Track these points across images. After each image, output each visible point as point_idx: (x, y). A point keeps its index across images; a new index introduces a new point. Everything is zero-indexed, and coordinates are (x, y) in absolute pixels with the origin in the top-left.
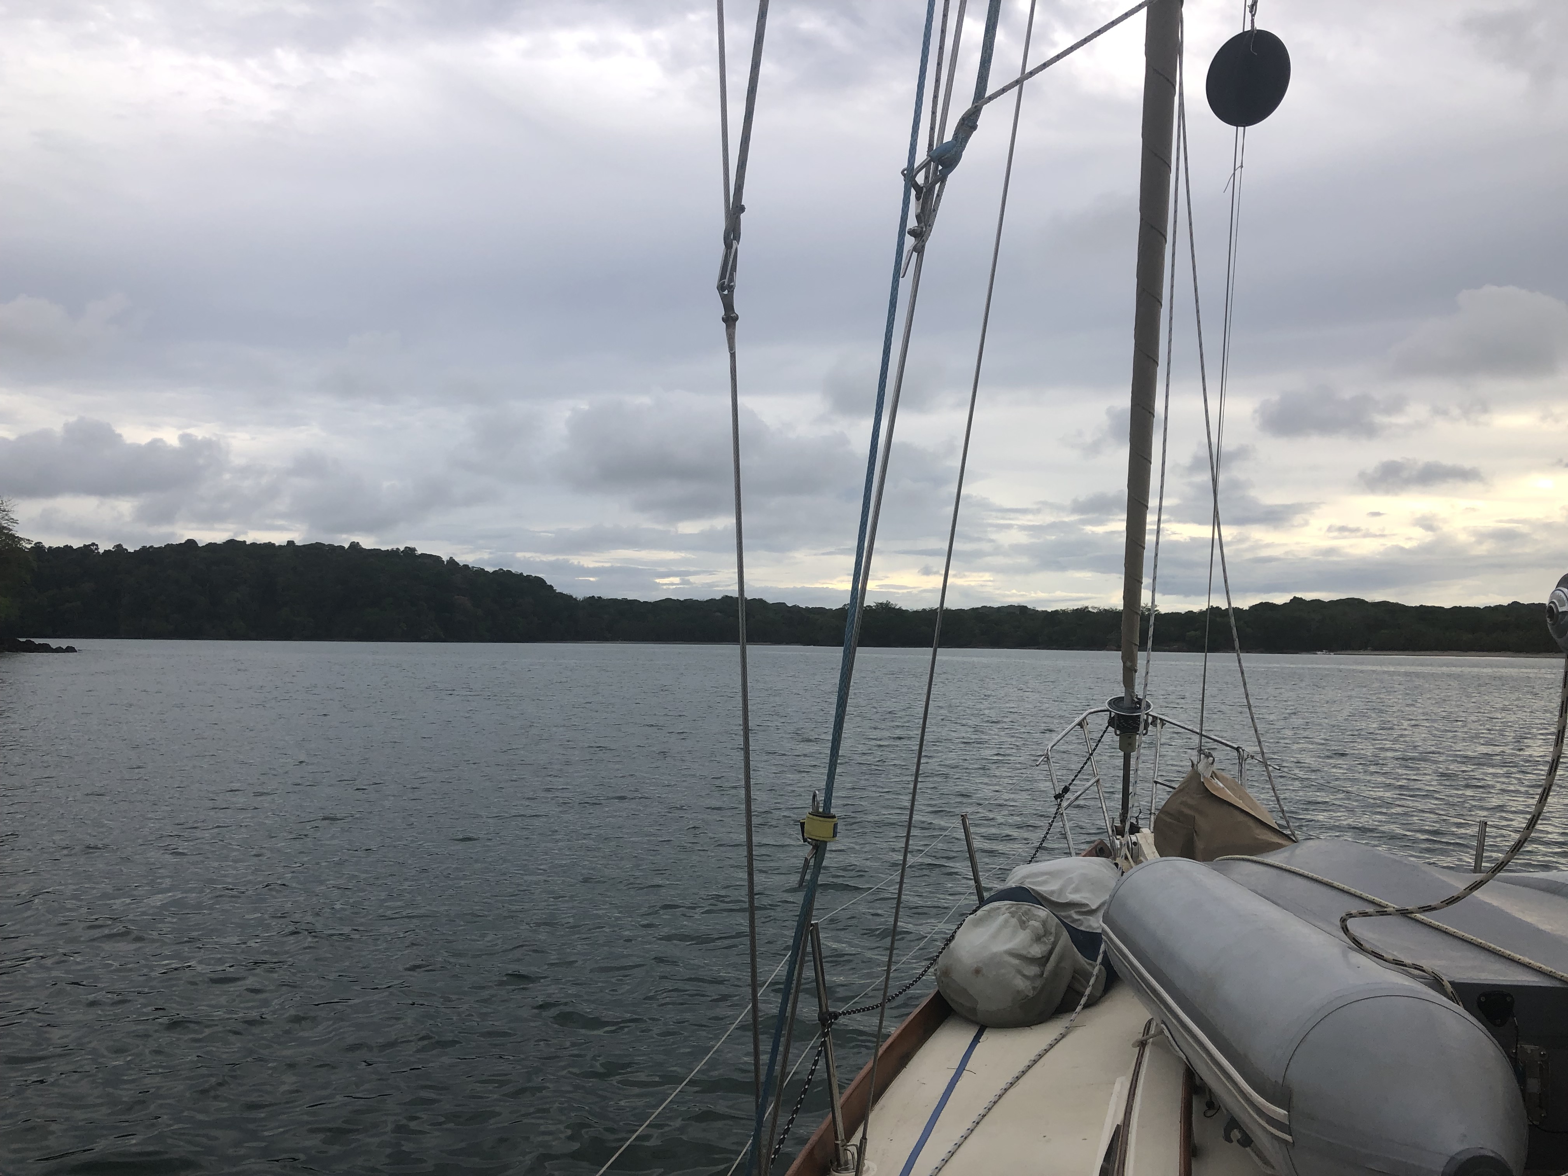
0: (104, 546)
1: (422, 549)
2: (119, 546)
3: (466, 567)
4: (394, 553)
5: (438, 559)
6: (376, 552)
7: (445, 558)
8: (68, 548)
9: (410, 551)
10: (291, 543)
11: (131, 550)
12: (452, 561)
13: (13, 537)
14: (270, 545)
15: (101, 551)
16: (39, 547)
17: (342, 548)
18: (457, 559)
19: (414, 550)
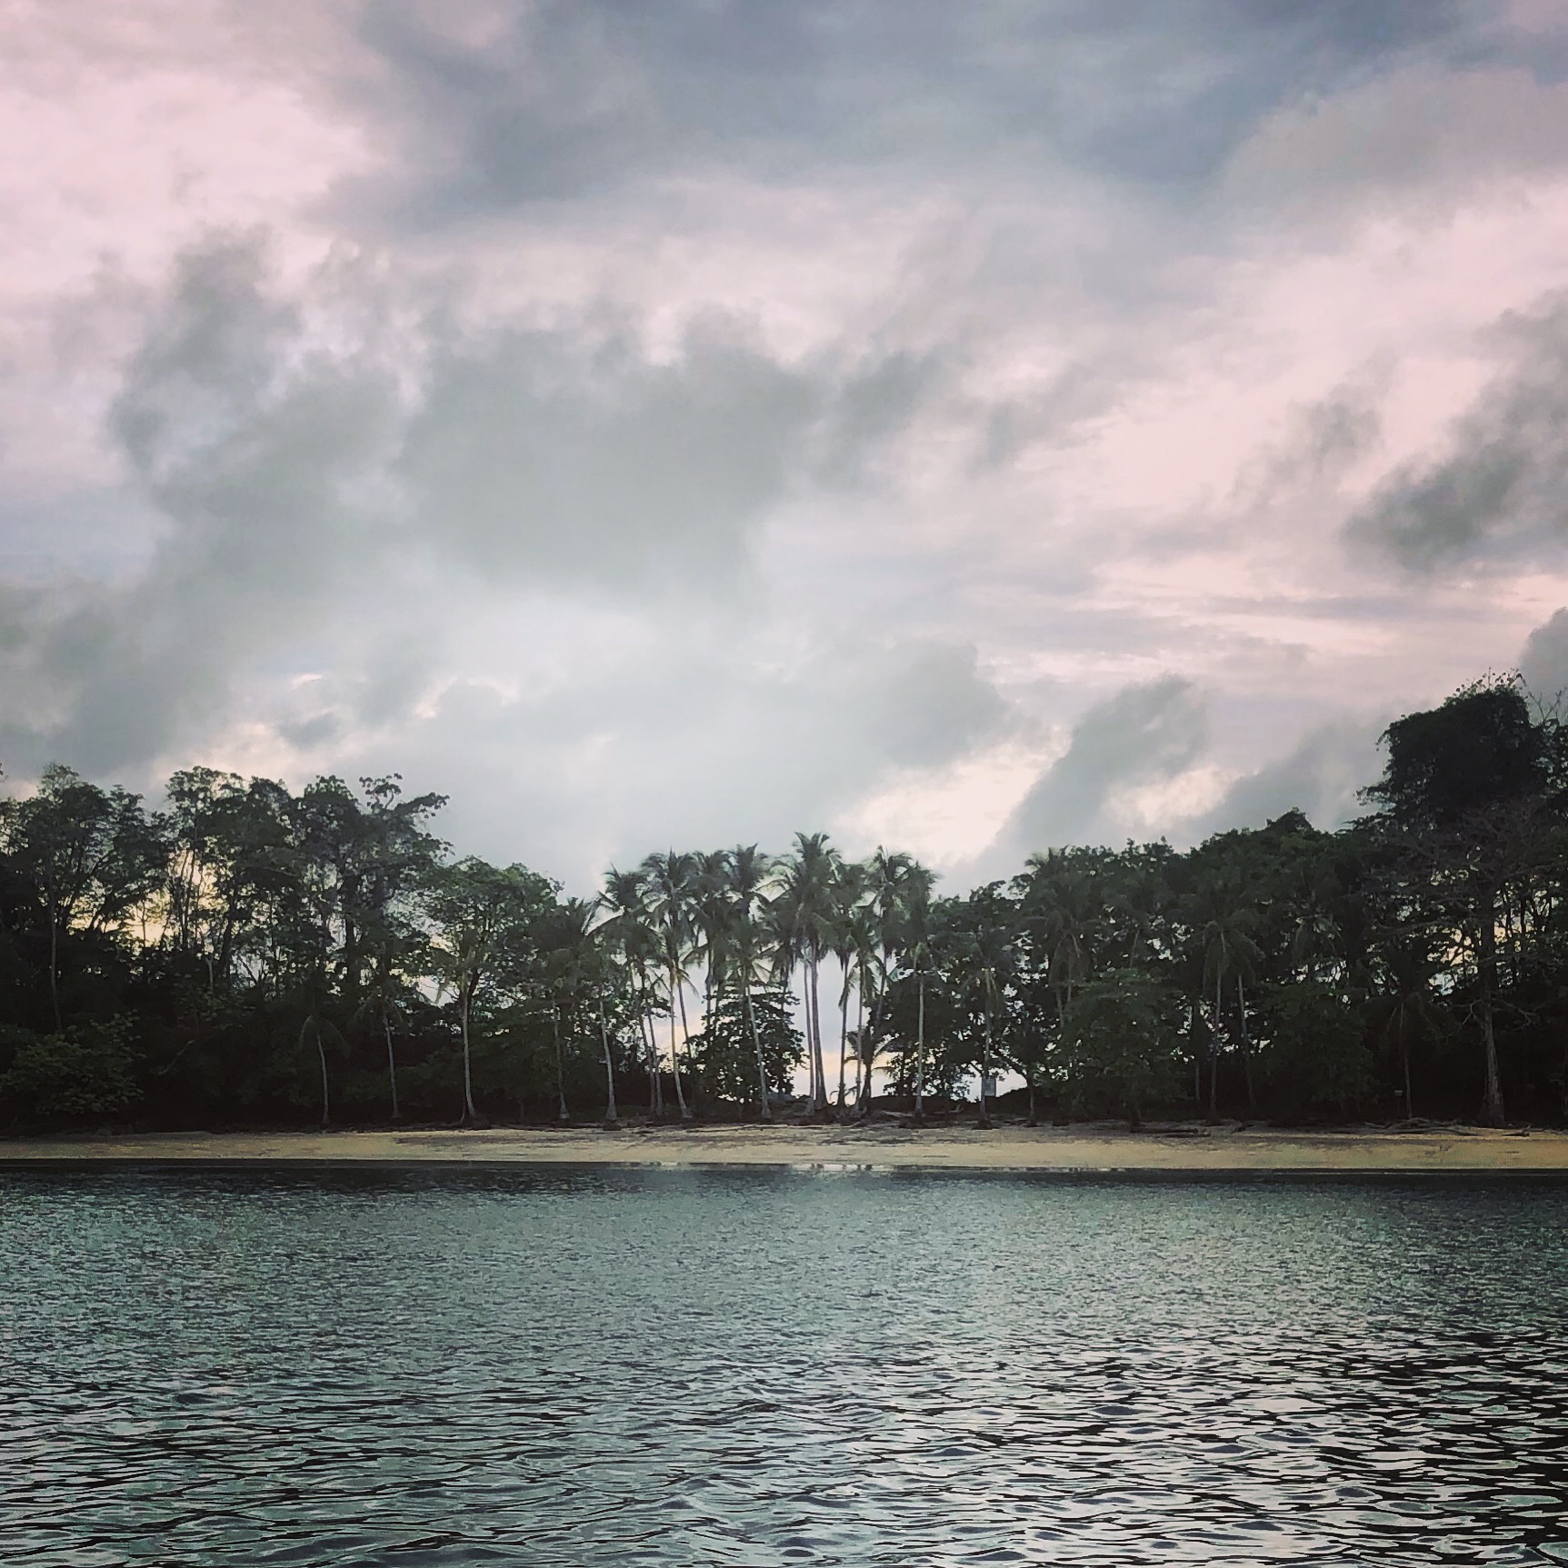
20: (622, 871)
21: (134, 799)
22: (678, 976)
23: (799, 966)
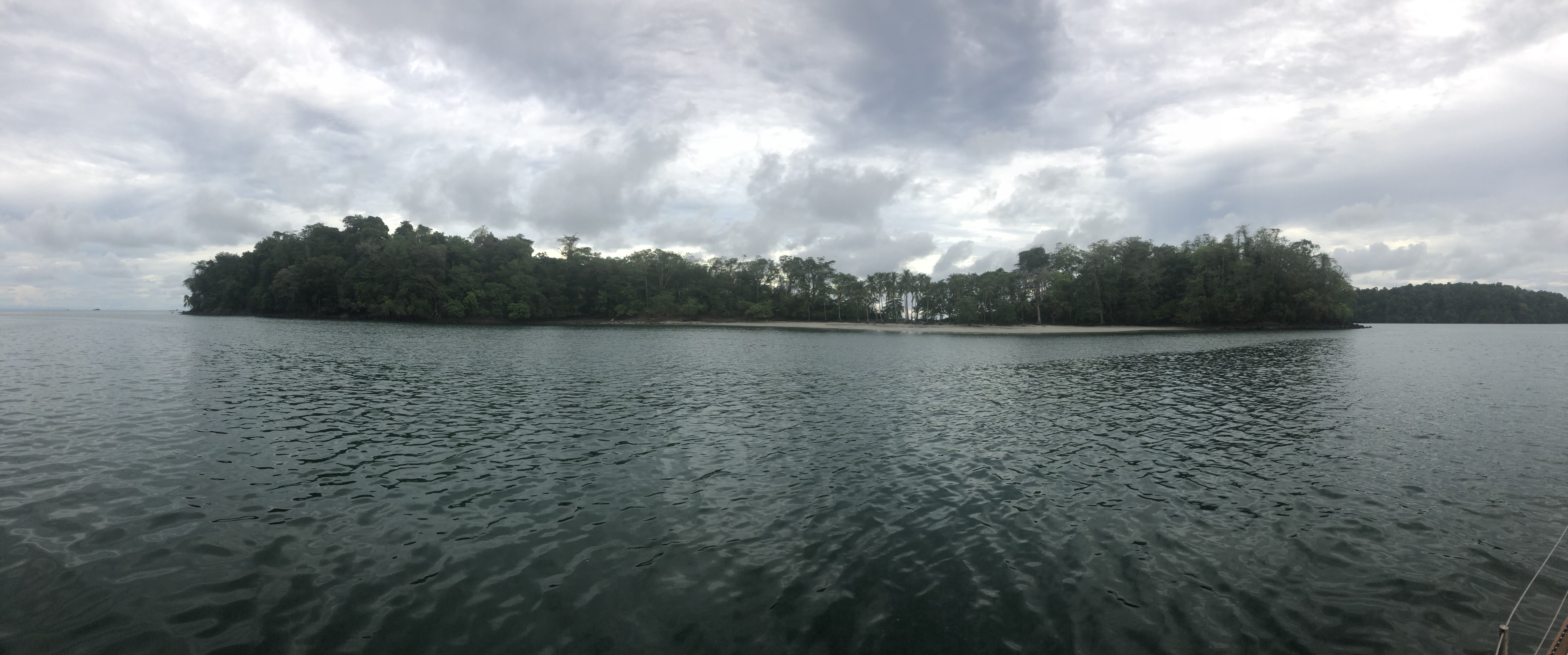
0: (1380, 288)
1: (1505, 283)
2: (1385, 288)
3: (1525, 290)
4: (1492, 286)
5: (1511, 287)
6: (1484, 286)
7: (1515, 287)
8: (1368, 290)
9: (1499, 285)
10: (1449, 283)
11: (1389, 289)
12: (1518, 288)
13: (1351, 286)
14: (1441, 285)
15: (1379, 290)
16: (1358, 290)
17: (1470, 284)
18: (1520, 287)
19: (1501, 284)
20: (870, 275)
21: (773, 261)
22: (881, 295)
23: (904, 295)
